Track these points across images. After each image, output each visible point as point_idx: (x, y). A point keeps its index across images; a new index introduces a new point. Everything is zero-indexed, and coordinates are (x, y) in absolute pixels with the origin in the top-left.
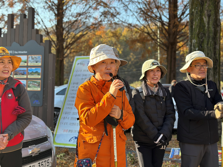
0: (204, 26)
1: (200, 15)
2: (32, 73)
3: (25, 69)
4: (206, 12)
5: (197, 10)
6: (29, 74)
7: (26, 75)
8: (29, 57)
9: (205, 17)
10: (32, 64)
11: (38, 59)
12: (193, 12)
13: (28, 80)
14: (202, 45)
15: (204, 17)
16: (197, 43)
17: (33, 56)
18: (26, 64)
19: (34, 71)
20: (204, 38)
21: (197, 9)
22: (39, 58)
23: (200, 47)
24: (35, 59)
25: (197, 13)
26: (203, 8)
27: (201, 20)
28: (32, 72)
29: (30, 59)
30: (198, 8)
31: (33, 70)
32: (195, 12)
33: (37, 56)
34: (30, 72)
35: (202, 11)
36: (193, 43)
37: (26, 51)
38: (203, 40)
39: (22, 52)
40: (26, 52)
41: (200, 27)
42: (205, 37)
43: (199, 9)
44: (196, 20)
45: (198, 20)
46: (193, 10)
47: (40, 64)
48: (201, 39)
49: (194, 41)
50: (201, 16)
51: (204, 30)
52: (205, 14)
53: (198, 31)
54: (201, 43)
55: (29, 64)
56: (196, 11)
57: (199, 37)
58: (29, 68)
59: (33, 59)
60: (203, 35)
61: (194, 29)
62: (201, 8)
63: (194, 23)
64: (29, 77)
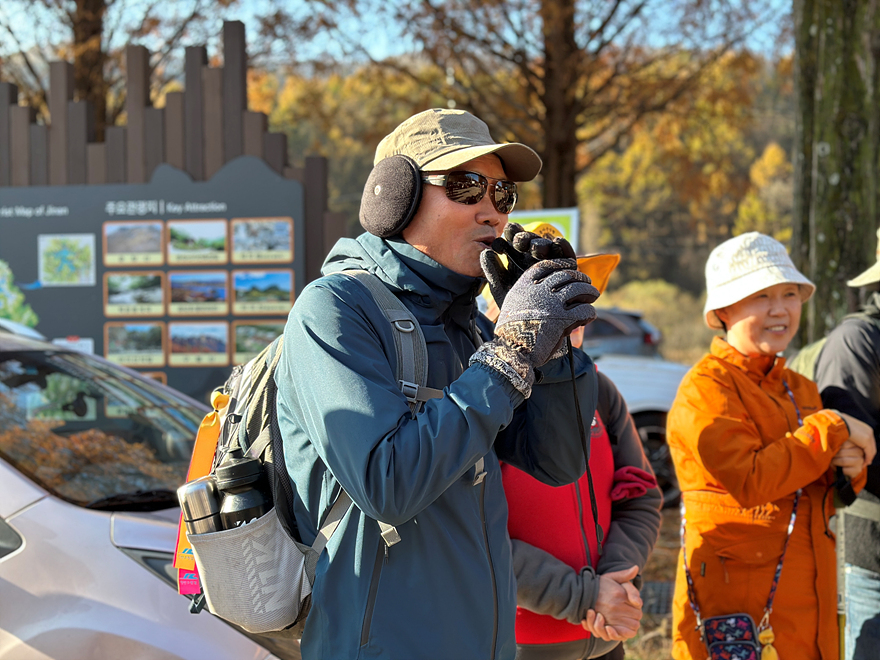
0: (861, 93)
1: (845, 50)
2: (252, 295)
3: (222, 276)
4: (865, 38)
5: (830, 31)
6: (236, 296)
7: (224, 301)
8: (236, 229)
9: (864, 58)
10: (253, 257)
11: (277, 236)
12: (810, 38)
13: (236, 323)
14: (856, 165)
15: (857, 58)
16: (833, 155)
17: (255, 223)
18: (222, 257)
19: (263, 286)
20: (861, 137)
21: (833, 26)
22: (281, 229)
23: (847, 171)
24: (261, 234)
25: (830, 40)
26: (853, 22)
27: (849, 69)
28: (254, 289)
29: (241, 235)
30: (834, 20)
31: (255, 280)
32: (823, 37)
33: (270, 223)
34: (243, 288)
35: (849, 36)
36: (819, 157)
37: (219, 201)
38: (859, 145)
39: (203, 208)
40: (221, 207)
41: (845, 94)
42: (866, 133)
43: (840, 25)
44: (827, 68)
45: (838, 70)
46: (813, 30)
47: (286, 256)
48: (851, 139)
49: (823, 149)
50: (848, 52)
51: (861, 107)
52: (862, 47)
53: (836, 110)
54: (849, 156)
55: (238, 257)
56: (828, 36)
57: (841, 135)
58: (238, 274)
59: (252, 234)
60: (856, 125)
61: (822, 102)
62: (848, 23)
63: (821, 79)
64: (239, 308)
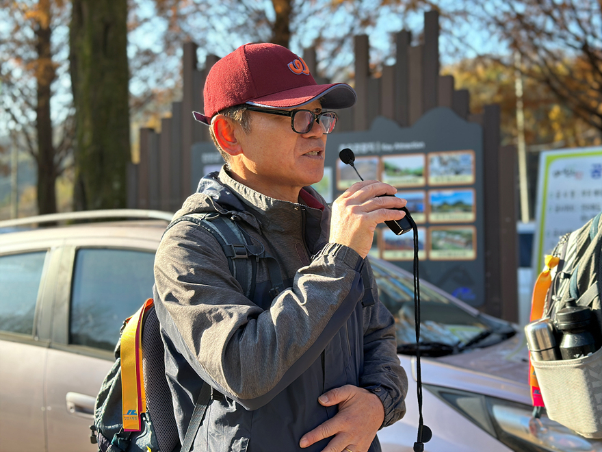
2: (443, 208)
3: (420, 195)
6: (432, 209)
7: (422, 212)
11: (462, 165)
13: (431, 229)
18: (421, 181)
19: (451, 201)
22: (465, 160)
24: (451, 164)
29: (435, 164)
33: (458, 155)
34: (436, 203)
39: (407, 146)
40: (420, 145)
47: (469, 178)
55: (433, 180)
58: (433, 193)
59: (443, 163)
64: (433, 218)
